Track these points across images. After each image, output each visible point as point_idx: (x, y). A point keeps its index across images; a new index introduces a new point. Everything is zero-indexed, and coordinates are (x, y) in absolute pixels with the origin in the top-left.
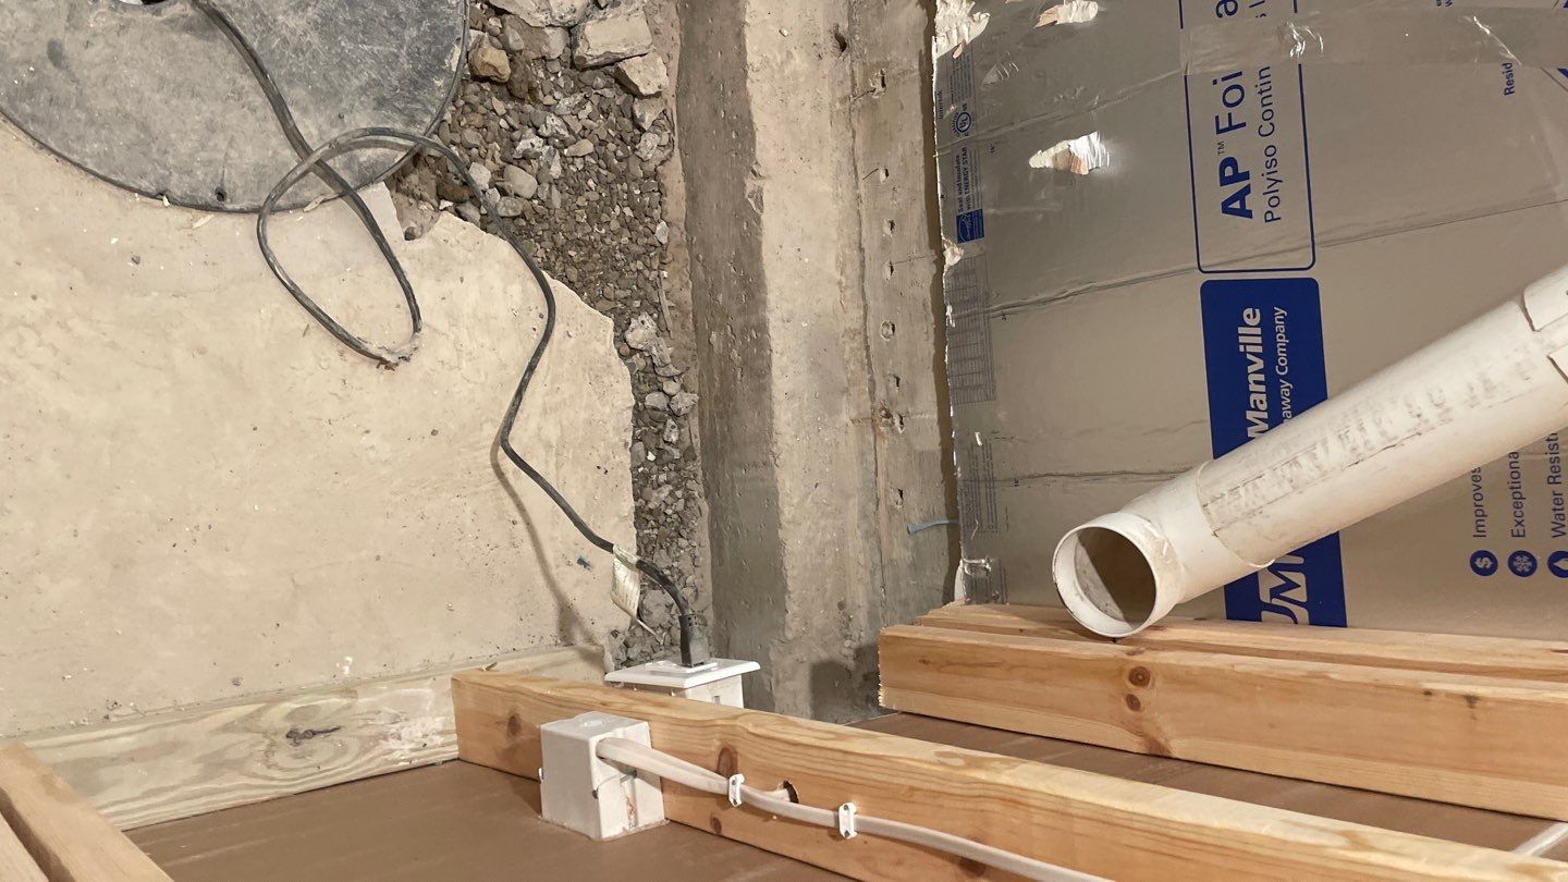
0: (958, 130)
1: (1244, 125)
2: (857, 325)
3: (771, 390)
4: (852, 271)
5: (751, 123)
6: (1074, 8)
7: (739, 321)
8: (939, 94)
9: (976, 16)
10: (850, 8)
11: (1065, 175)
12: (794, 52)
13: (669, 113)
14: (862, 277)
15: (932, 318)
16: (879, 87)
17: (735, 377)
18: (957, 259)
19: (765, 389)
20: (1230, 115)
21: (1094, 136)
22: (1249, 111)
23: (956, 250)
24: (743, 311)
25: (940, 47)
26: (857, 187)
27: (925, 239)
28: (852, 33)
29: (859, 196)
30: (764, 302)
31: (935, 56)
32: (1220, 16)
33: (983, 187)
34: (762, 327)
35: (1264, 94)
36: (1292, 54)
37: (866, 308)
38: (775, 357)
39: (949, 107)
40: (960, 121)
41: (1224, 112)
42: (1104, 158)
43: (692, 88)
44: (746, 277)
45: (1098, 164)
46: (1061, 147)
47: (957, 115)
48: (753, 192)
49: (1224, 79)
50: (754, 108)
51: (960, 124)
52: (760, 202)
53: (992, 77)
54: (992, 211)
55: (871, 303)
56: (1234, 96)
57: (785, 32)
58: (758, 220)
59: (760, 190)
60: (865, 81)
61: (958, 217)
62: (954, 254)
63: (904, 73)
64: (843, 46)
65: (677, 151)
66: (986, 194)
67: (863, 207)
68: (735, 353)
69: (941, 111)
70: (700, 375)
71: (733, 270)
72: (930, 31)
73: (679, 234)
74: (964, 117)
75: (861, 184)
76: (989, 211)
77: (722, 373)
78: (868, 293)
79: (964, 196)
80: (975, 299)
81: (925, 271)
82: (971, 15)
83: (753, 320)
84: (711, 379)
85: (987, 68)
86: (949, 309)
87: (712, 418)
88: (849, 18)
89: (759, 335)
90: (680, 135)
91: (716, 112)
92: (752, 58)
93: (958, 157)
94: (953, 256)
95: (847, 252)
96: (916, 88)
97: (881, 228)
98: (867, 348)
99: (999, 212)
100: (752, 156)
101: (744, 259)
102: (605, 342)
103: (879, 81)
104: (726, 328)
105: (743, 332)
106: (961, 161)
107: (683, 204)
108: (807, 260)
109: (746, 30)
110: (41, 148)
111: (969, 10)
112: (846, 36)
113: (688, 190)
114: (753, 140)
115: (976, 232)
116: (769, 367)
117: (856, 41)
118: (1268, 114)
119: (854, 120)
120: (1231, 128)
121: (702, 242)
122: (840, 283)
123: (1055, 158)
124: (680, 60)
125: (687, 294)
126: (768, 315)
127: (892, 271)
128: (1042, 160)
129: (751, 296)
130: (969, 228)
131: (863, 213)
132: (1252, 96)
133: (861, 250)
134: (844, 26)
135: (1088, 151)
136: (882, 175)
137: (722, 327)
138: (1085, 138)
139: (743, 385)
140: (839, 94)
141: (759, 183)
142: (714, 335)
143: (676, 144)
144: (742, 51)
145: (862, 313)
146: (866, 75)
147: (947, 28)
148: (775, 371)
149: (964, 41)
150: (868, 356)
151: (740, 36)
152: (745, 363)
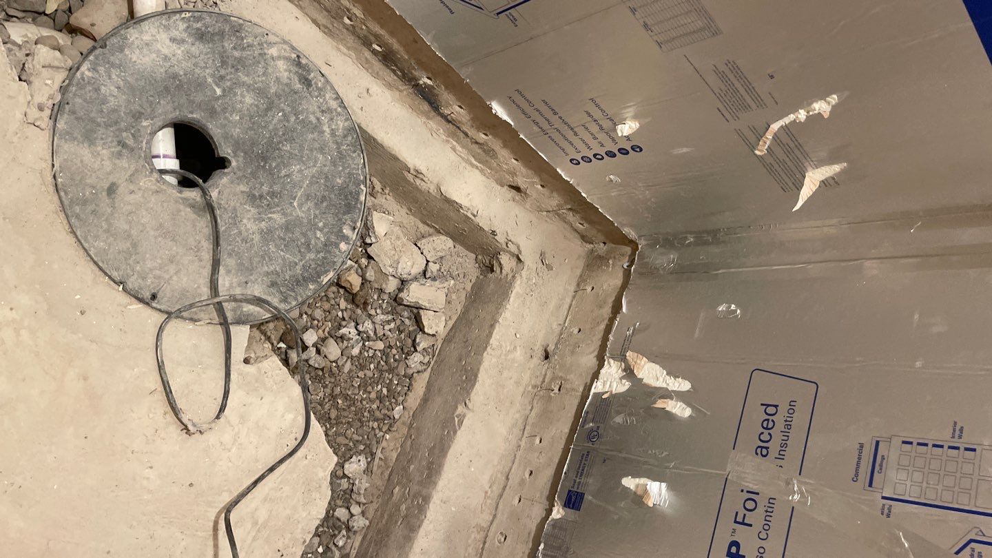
0: (589, 439)
1: (751, 525)
2: (485, 525)
3: (413, 544)
4: (497, 489)
5: (476, 376)
6: (678, 406)
7: (415, 488)
8: (587, 413)
9: (624, 381)
10: (559, 340)
11: (638, 499)
12: (518, 348)
13: (435, 347)
14: (501, 496)
15: (530, 545)
16: (556, 390)
17: (396, 522)
18: (559, 516)
19: (410, 540)
20: (745, 515)
21: (664, 485)
22: (756, 518)
23: (561, 510)
24: (420, 483)
25: (598, 387)
26: (521, 440)
27: (546, 493)
28: (554, 354)
29: (519, 446)
30: (435, 484)
31: (593, 391)
32: (757, 454)
33: (590, 481)
34: (427, 499)
35: (768, 514)
36: (790, 498)
37: (495, 516)
38: (426, 522)
39: (589, 423)
40: (592, 435)
41: (742, 512)
42: (665, 501)
43: (454, 340)
44: (432, 463)
45: (660, 503)
46: (643, 481)
47: (592, 430)
48: (460, 415)
49: (748, 492)
50: (482, 369)
51: (592, 436)
52: (461, 423)
53: (619, 419)
54: (590, 498)
55: (499, 516)
56: (750, 505)
57: (518, 336)
58: (455, 432)
59: (464, 416)
60: (550, 383)
61: (570, 491)
62: (558, 512)
63: (573, 390)
64: (547, 357)
65: (429, 369)
66: (591, 486)
67: (519, 454)
68: (403, 507)
69: (585, 422)
70: (376, 511)
71: (427, 455)
72: (596, 376)
73: (407, 417)
74: (596, 433)
75: (524, 439)
76: (588, 497)
77: (391, 516)
78: (500, 507)
79: (578, 480)
80: (559, 548)
81: (537, 512)
82: (621, 379)
83: (424, 492)
84: (382, 516)
85: (618, 413)
86: (542, 546)
87: (370, 543)
88: (556, 344)
89: (423, 503)
90: (436, 362)
91: (460, 360)
92: (493, 341)
93: (583, 454)
94: (558, 513)
95: (499, 475)
96: (576, 402)
97: (525, 470)
98: (485, 543)
99: (594, 501)
100: (469, 394)
101: (437, 451)
102: (326, 470)
103: (558, 387)
104: (406, 489)
105: (415, 496)
106: (584, 458)
107: (419, 400)
108: (473, 469)
109: (497, 325)
110: (71, 233)
111: (621, 376)
112: (551, 353)
113: (425, 395)
114: (473, 385)
115: (576, 505)
116: (419, 527)
117: (555, 359)
118: (767, 526)
119: (535, 402)
120: (743, 523)
121: (418, 429)
122: (486, 492)
123: (637, 486)
124: (456, 322)
125: (395, 455)
126: (434, 493)
127: (520, 501)
128: (629, 482)
129: (429, 476)
130: (573, 501)
131: (518, 457)
132: (761, 510)
133: (507, 478)
134: (551, 348)
135: (657, 492)
136: (538, 441)
137: (404, 487)
138: (658, 483)
139: (398, 531)
140: (533, 382)
141: (465, 410)
142: (397, 489)
143: (431, 365)
144: (490, 335)
145: (491, 518)
146: (553, 379)
147: (605, 379)
148: (422, 532)
149: (612, 391)
150: (483, 549)
151: (492, 326)
152: (406, 516)
